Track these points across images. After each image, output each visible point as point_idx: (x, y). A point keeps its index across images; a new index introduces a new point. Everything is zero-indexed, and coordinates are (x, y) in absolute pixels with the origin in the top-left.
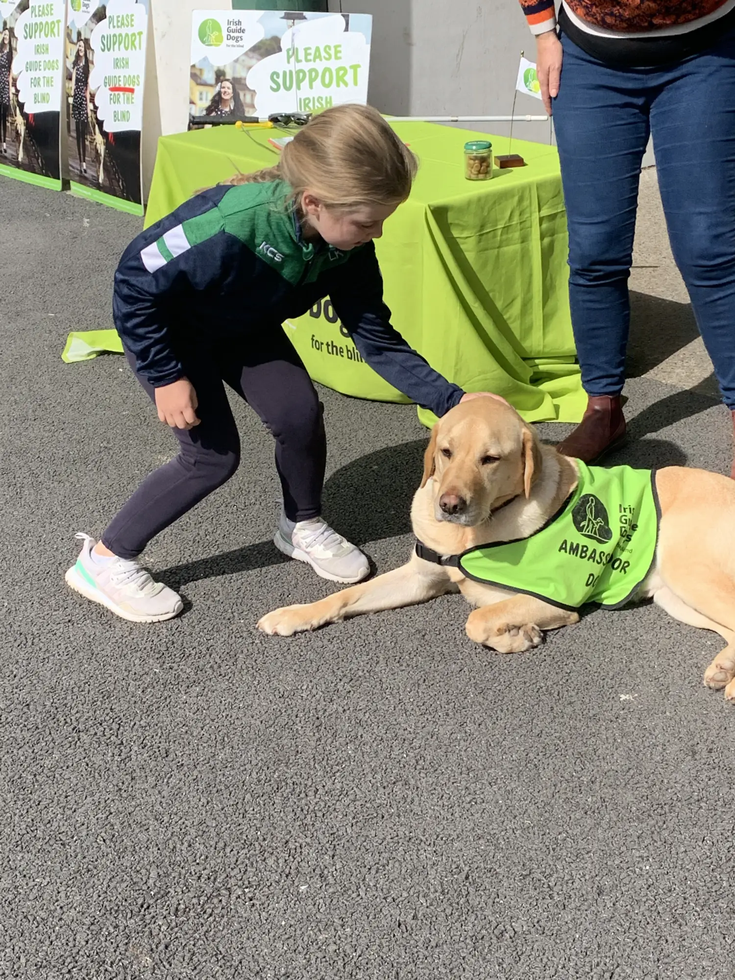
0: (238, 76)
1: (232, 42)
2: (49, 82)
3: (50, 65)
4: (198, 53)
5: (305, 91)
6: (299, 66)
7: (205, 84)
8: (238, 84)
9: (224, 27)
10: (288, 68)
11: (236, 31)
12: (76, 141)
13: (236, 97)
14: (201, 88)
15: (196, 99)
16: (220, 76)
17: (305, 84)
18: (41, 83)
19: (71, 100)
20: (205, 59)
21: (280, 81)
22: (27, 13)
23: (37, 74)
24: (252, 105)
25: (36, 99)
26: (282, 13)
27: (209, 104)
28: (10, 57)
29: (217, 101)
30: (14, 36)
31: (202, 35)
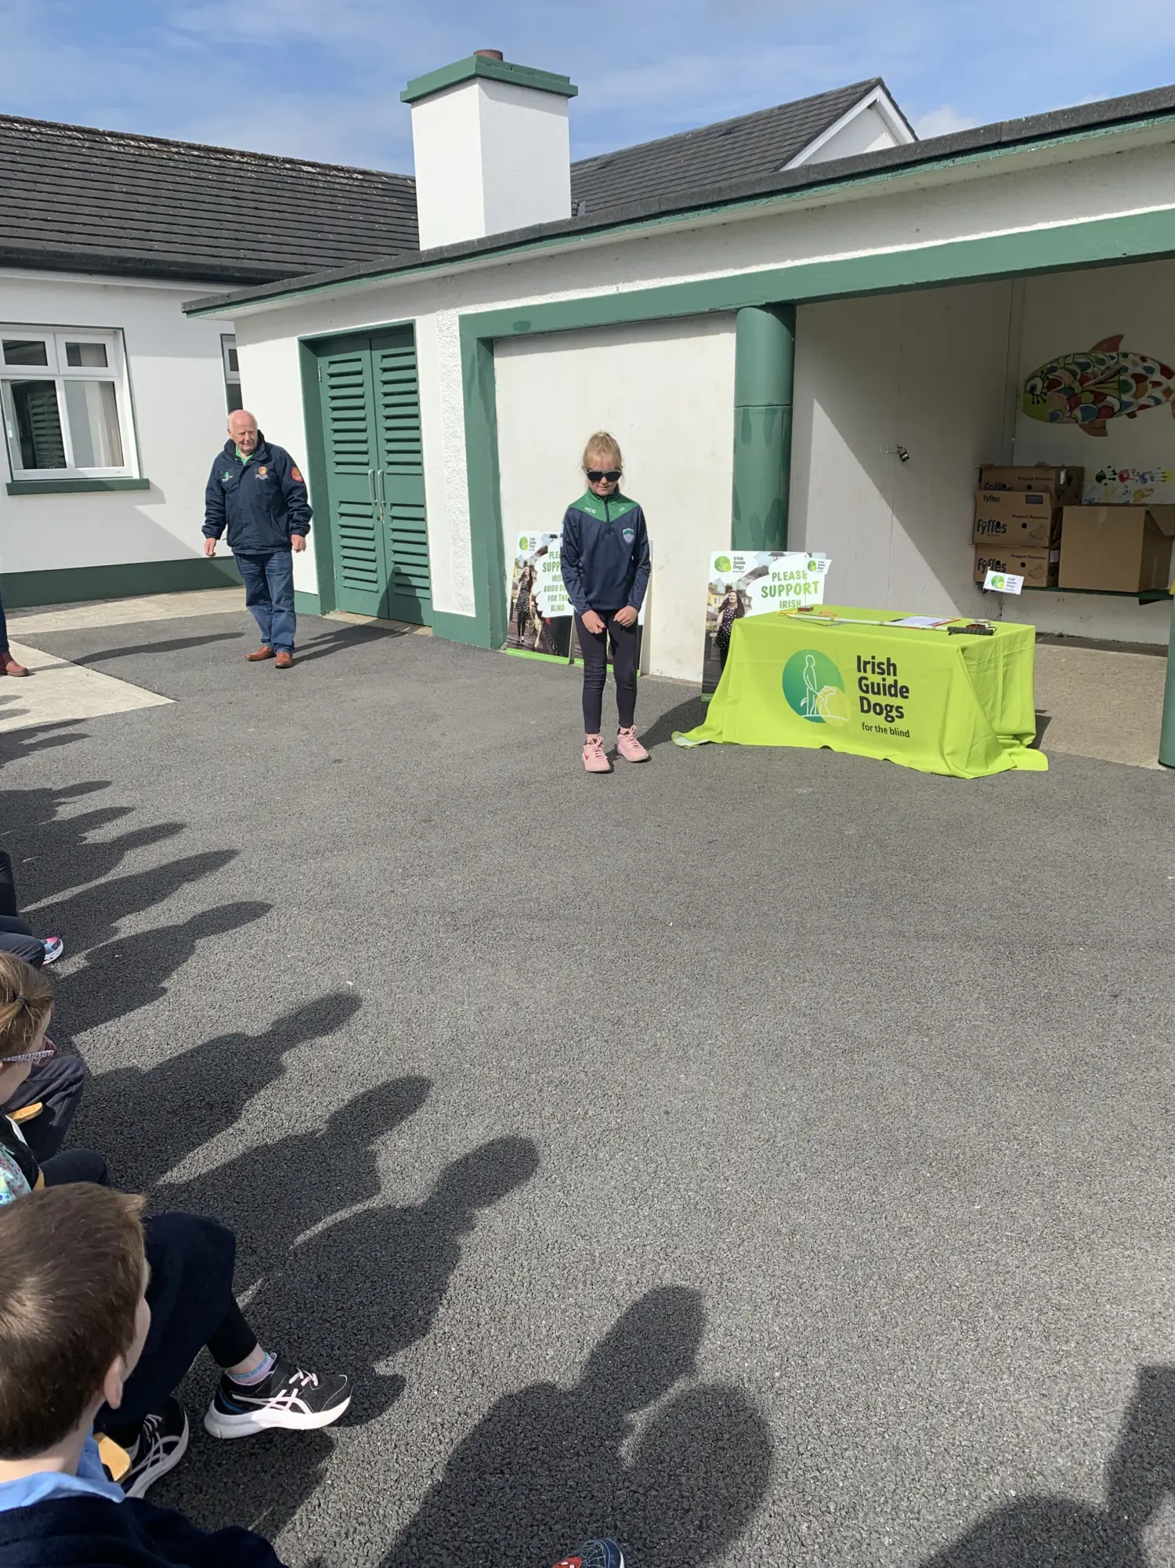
1: (736, 570)
4: (714, 576)
5: (784, 597)
6: (779, 583)
7: (718, 594)
8: (740, 593)
9: (732, 561)
10: (773, 584)
11: (739, 564)
13: (739, 601)
14: (713, 597)
15: (712, 602)
16: (729, 589)
17: (784, 593)
18: (558, 598)
20: (719, 579)
21: (768, 591)
22: (547, 555)
23: (554, 593)
24: (750, 606)
25: (553, 608)
26: (770, 553)
27: (720, 605)
28: (530, 583)
29: (726, 603)
30: (534, 570)
31: (718, 565)
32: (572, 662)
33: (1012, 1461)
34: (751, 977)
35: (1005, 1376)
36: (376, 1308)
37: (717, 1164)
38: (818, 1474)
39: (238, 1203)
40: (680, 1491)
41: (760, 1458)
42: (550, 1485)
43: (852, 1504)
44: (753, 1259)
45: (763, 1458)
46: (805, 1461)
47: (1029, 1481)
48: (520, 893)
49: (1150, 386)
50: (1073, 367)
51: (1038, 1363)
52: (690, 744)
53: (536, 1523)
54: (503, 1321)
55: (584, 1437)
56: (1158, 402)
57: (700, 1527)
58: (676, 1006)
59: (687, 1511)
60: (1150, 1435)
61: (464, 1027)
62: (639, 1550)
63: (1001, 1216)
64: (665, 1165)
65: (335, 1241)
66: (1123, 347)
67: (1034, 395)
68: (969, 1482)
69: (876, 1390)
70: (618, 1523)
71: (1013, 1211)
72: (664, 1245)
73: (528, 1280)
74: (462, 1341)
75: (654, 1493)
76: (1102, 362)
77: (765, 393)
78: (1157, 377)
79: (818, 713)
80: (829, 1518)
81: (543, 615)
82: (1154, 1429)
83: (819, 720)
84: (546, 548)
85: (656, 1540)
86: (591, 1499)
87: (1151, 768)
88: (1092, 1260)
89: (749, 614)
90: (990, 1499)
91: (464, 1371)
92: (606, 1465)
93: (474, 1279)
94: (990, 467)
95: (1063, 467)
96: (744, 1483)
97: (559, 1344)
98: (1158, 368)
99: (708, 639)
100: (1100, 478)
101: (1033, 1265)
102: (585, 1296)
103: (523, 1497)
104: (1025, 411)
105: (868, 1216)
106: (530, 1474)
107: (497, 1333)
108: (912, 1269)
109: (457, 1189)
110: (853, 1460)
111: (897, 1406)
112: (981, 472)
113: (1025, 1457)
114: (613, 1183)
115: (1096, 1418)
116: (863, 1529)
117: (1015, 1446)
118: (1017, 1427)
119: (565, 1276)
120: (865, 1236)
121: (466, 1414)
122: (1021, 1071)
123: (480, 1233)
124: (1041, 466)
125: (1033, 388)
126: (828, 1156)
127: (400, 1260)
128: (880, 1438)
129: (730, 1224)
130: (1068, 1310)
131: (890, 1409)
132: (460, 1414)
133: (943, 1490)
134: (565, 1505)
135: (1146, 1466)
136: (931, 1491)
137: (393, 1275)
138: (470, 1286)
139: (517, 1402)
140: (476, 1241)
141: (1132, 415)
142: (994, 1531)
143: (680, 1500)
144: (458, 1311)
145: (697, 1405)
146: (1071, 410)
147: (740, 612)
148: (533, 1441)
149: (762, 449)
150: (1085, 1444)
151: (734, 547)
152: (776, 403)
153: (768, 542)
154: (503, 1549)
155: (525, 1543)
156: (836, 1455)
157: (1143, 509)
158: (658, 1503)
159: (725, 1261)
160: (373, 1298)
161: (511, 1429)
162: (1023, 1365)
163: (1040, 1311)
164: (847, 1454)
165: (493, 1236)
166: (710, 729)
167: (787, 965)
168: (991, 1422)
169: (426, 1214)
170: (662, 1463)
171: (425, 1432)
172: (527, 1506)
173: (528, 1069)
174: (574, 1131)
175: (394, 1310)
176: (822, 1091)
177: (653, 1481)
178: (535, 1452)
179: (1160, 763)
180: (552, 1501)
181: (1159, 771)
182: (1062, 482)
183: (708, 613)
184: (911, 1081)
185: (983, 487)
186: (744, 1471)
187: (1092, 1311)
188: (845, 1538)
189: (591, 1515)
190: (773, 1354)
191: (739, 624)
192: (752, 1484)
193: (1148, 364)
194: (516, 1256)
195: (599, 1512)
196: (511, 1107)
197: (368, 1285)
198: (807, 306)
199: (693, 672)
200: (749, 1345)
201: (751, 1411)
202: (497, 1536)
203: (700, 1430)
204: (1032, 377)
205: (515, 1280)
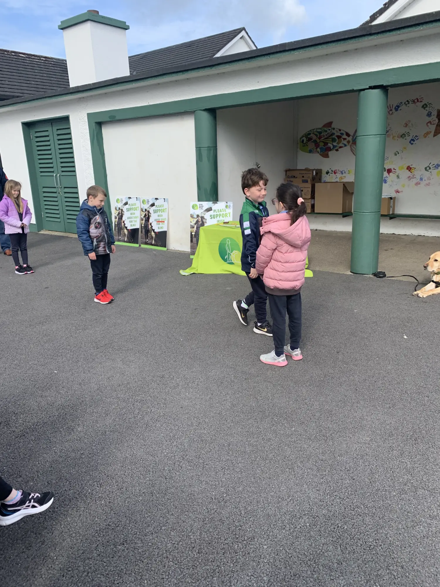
0: (202, 216)
1: (200, 209)
2: (135, 221)
3: (136, 217)
4: (192, 211)
6: (216, 213)
7: (194, 218)
8: (202, 218)
10: (214, 214)
11: (201, 207)
12: (144, 235)
13: (202, 220)
14: (193, 219)
16: (198, 216)
17: (218, 217)
18: (133, 221)
19: (143, 225)
20: (194, 212)
21: (212, 217)
22: (127, 205)
23: (131, 220)
24: (206, 222)
25: (131, 225)
26: (212, 202)
27: (195, 222)
28: (122, 216)
29: (197, 221)
30: (123, 211)
31: (193, 207)
32: (140, 246)
33: (308, 514)
34: (212, 356)
35: (305, 485)
36: (72, 491)
37: (201, 424)
38: (240, 528)
39: (13, 459)
40: (191, 541)
41: (220, 525)
42: (142, 546)
43: (253, 536)
44: (215, 456)
45: (221, 525)
46: (236, 524)
47: (313, 519)
48: (123, 333)
49: (342, 140)
50: (316, 133)
51: (316, 480)
52: (186, 274)
53: (137, 560)
54: (122, 489)
55: (154, 527)
56: (345, 145)
57: (198, 553)
58: (184, 369)
59: (194, 548)
60: (353, 499)
61: (102, 384)
62: (176, 564)
63: (302, 431)
64: (181, 426)
65: (54, 468)
66: (333, 126)
67: (303, 143)
68: (293, 523)
69: (260, 496)
70: (168, 556)
71: (306, 429)
72: (182, 455)
73: (131, 473)
74: (106, 499)
75: (181, 543)
76: (326, 131)
77: (206, 143)
78: (345, 136)
79: (231, 261)
80: (245, 542)
81: (128, 228)
82: (354, 496)
83: (232, 263)
84: (127, 202)
85: (182, 559)
86: (158, 549)
87: (348, 274)
88: (333, 443)
89: (206, 225)
90: (301, 527)
91: (107, 509)
92: (163, 536)
93: (110, 475)
94: (289, 170)
95: (314, 169)
96: (214, 535)
97: (144, 495)
98: (345, 133)
99: (191, 235)
100: (327, 173)
101: (313, 447)
102: (153, 477)
103: (132, 552)
104: (300, 149)
105: (256, 436)
106: (134, 543)
107: (120, 494)
108: (272, 453)
109: (102, 444)
110: (253, 521)
111: (268, 501)
112: (286, 171)
113: (312, 512)
114: (162, 435)
115: (336, 495)
116: (257, 544)
117: (309, 508)
118: (309, 502)
119: (145, 470)
120: (255, 443)
121: (109, 525)
122: (307, 381)
123: (112, 459)
124: (307, 169)
125: (303, 141)
126: (241, 416)
127: (80, 472)
128: (262, 512)
129: (206, 444)
130: (325, 460)
131: (265, 502)
132: (106, 525)
133: (284, 527)
134: (148, 553)
135: (352, 509)
136: (280, 528)
137: (78, 478)
138: (108, 478)
139: (128, 518)
140: (111, 461)
141: (337, 150)
142: (302, 538)
143: (191, 544)
144: (104, 488)
145: (196, 510)
146: (316, 149)
147: (203, 224)
148: (135, 531)
149: (207, 164)
150: (332, 504)
151: (199, 200)
152: (210, 146)
153: (211, 199)
154: (124, 572)
155: (133, 568)
156: (247, 520)
157: (342, 184)
158: (183, 546)
159: (205, 458)
160: (70, 488)
161: (126, 528)
162: (311, 481)
163: (316, 462)
164: (251, 519)
165: (117, 459)
166: (194, 268)
167: (225, 351)
168: (300, 502)
169: (90, 454)
170: (184, 532)
171: (93, 534)
172: (134, 555)
173: (128, 397)
174: (146, 418)
175: (79, 491)
176: (238, 394)
177: (180, 539)
178: (136, 535)
179: (351, 272)
180: (143, 552)
181: (351, 275)
182: (314, 175)
183: (191, 225)
184: (269, 387)
185: (287, 177)
186: (214, 530)
187: (333, 460)
188: (251, 548)
189: (158, 554)
190: (223, 488)
191: (202, 229)
192: (217, 535)
193: (342, 132)
194: (126, 465)
195: (161, 553)
196: (122, 412)
197: (68, 483)
198: (220, 110)
199: (186, 248)
200: (214, 486)
201: (216, 509)
202: (122, 567)
203: (197, 519)
204: (303, 137)
205: (126, 474)
